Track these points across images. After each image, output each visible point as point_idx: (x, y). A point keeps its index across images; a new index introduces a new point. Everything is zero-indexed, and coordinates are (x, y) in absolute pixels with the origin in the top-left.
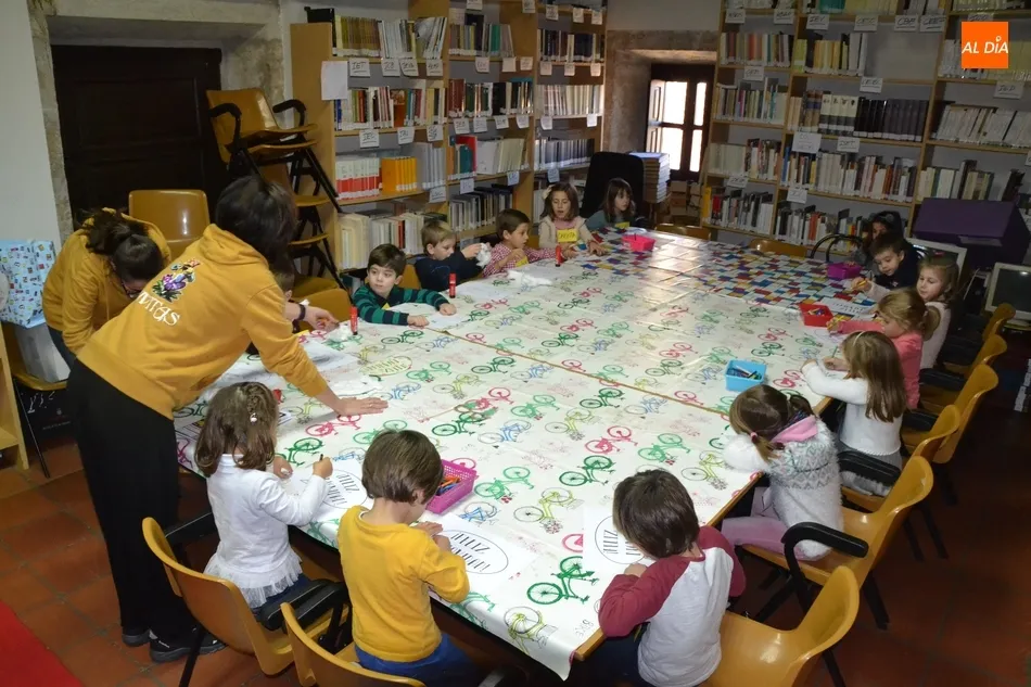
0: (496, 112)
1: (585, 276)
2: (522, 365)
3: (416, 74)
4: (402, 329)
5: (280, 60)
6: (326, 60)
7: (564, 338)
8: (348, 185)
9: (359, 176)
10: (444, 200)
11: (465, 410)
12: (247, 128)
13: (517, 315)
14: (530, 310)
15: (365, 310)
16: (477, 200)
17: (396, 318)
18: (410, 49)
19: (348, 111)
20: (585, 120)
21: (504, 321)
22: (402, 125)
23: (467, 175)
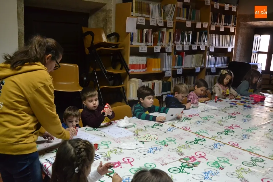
0: (193, 43)
1: (231, 107)
2: (210, 142)
3: (163, 25)
4: (153, 123)
5: (111, 18)
6: (128, 17)
7: (228, 132)
8: (134, 67)
9: (138, 64)
10: (171, 76)
11: (184, 161)
12: (96, 41)
13: (204, 120)
14: (210, 119)
15: (138, 113)
16: (183, 77)
17: (151, 118)
18: (161, 16)
19: (136, 37)
20: (227, 49)
21: (198, 123)
22: (156, 45)
23: (180, 67)
